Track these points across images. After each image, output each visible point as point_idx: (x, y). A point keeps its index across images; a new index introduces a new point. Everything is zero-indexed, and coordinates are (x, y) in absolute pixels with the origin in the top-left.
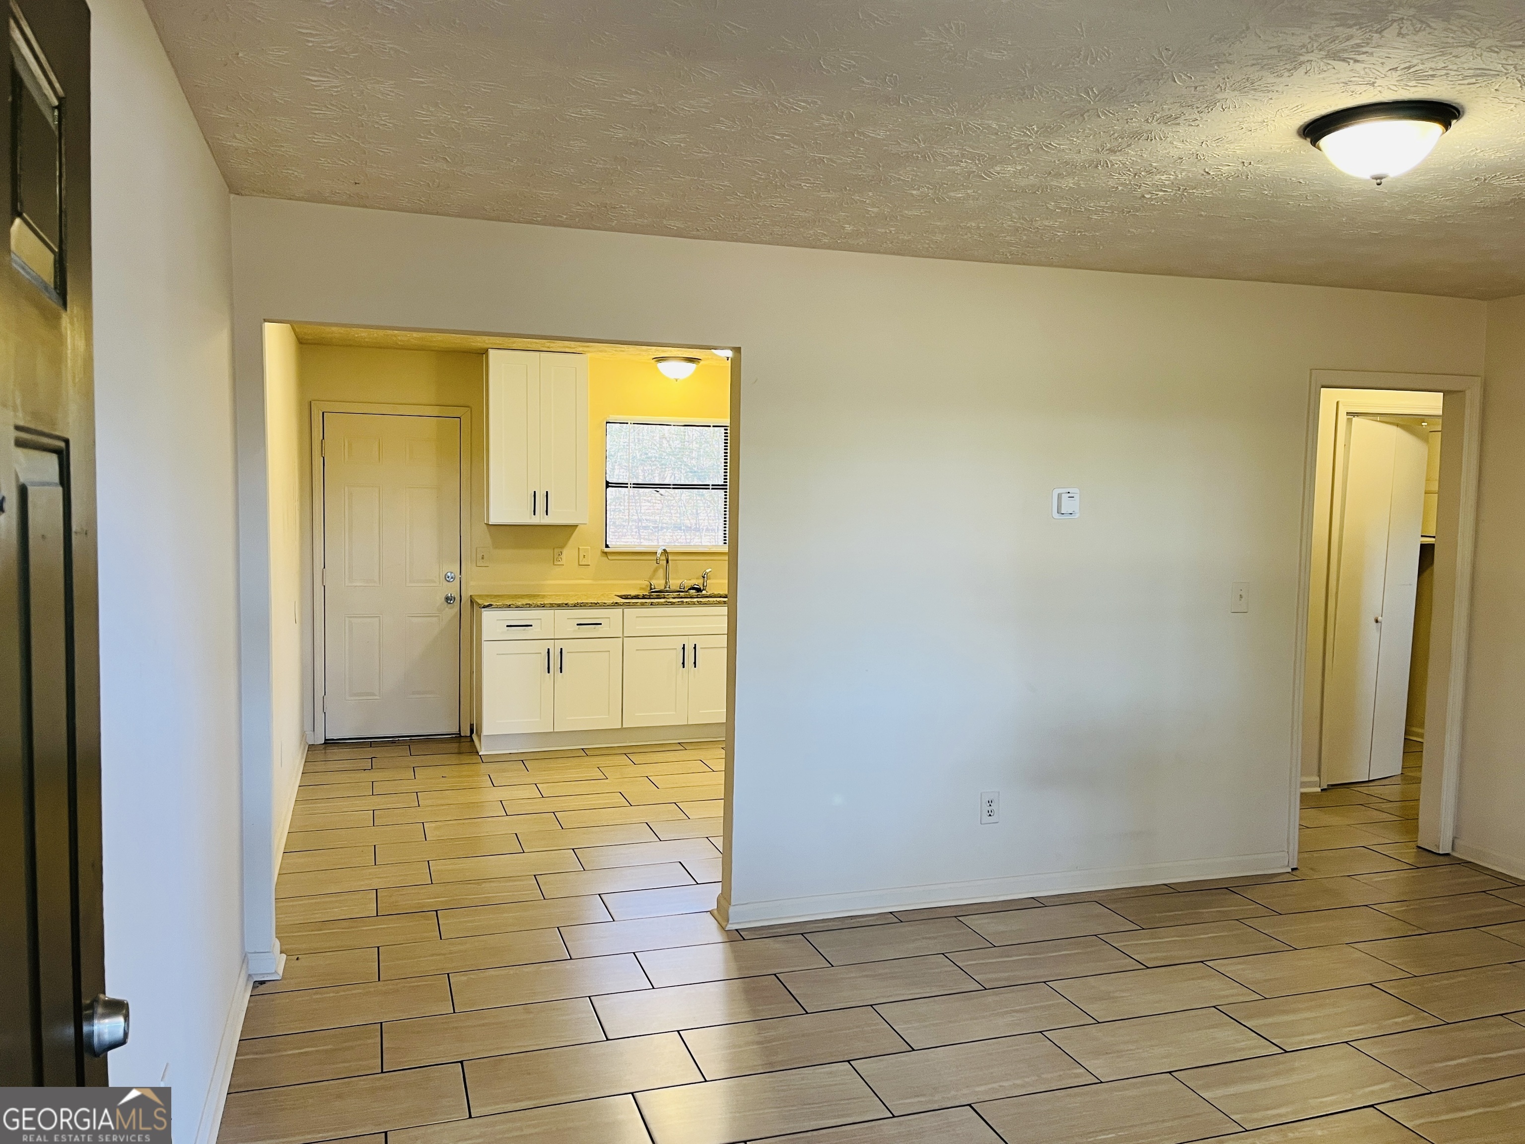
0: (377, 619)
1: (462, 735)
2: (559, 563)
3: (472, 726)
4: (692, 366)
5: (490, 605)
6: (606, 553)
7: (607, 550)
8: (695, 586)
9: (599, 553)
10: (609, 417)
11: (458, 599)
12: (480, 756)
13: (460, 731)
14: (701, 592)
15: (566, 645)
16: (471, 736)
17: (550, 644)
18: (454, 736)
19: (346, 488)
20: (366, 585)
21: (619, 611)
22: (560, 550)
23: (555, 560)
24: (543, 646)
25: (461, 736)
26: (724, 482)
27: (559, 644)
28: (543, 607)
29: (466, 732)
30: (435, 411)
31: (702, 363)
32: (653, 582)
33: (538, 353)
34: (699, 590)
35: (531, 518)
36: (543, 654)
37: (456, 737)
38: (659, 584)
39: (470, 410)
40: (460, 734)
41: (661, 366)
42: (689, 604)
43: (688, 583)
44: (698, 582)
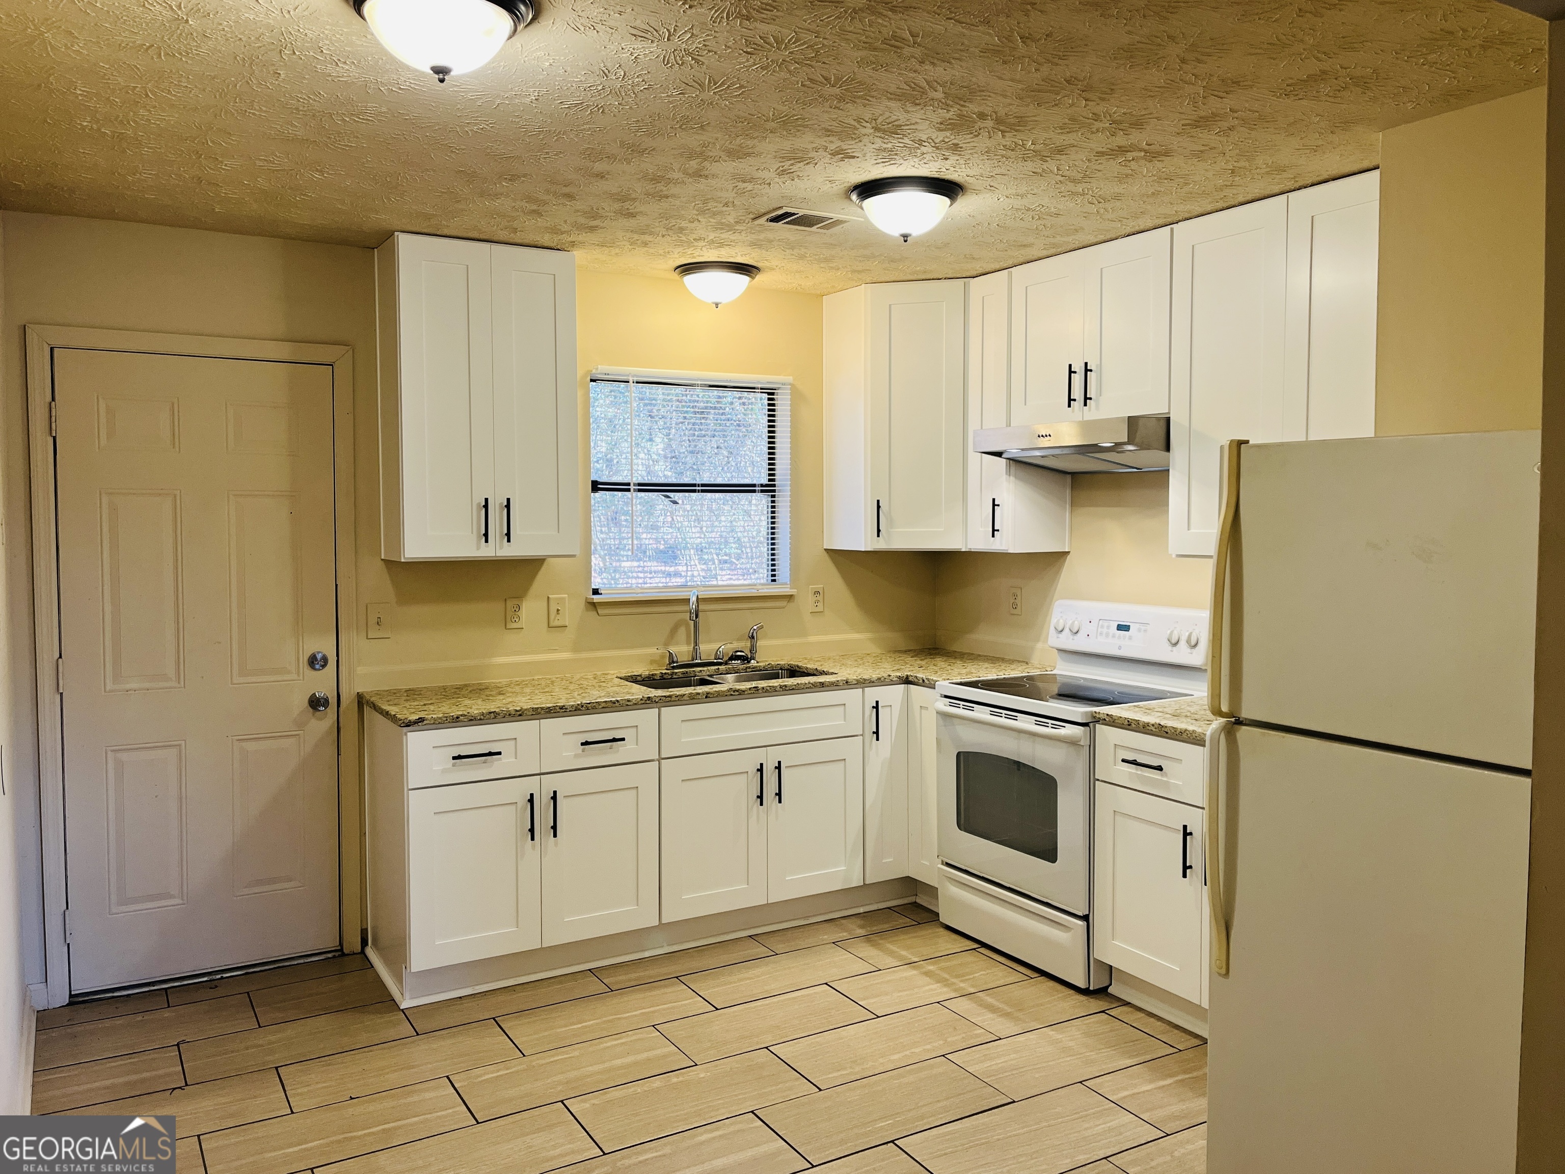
0: (174, 751)
1: (346, 951)
2: (514, 625)
3: (364, 932)
4: (742, 280)
5: (421, 720)
6: (593, 605)
7: (596, 598)
8: (739, 653)
9: (582, 604)
10: (597, 369)
11: (333, 701)
12: (402, 1010)
13: (341, 944)
14: (749, 662)
15: (562, 784)
16: (363, 952)
17: (531, 785)
18: (330, 955)
19: (105, 500)
20: (147, 685)
21: (651, 714)
22: (516, 602)
23: (508, 620)
24: (518, 791)
25: (344, 955)
26: (770, 480)
27: (551, 783)
28: (520, 715)
29: (353, 942)
30: (284, 351)
31: (759, 278)
32: (673, 649)
33: (486, 246)
34: (745, 659)
35: (478, 548)
36: (520, 805)
37: (334, 957)
38: (682, 651)
39: (351, 352)
40: (342, 950)
41: (691, 280)
42: (767, 691)
43: (728, 648)
44: (743, 646)
